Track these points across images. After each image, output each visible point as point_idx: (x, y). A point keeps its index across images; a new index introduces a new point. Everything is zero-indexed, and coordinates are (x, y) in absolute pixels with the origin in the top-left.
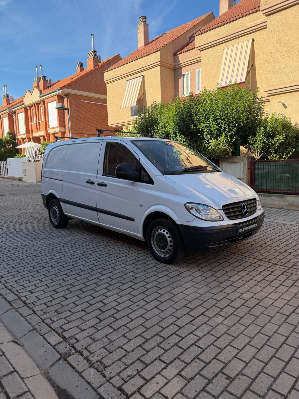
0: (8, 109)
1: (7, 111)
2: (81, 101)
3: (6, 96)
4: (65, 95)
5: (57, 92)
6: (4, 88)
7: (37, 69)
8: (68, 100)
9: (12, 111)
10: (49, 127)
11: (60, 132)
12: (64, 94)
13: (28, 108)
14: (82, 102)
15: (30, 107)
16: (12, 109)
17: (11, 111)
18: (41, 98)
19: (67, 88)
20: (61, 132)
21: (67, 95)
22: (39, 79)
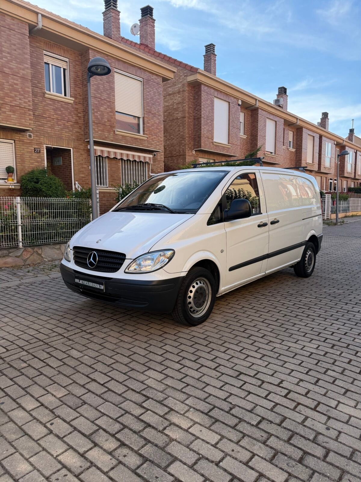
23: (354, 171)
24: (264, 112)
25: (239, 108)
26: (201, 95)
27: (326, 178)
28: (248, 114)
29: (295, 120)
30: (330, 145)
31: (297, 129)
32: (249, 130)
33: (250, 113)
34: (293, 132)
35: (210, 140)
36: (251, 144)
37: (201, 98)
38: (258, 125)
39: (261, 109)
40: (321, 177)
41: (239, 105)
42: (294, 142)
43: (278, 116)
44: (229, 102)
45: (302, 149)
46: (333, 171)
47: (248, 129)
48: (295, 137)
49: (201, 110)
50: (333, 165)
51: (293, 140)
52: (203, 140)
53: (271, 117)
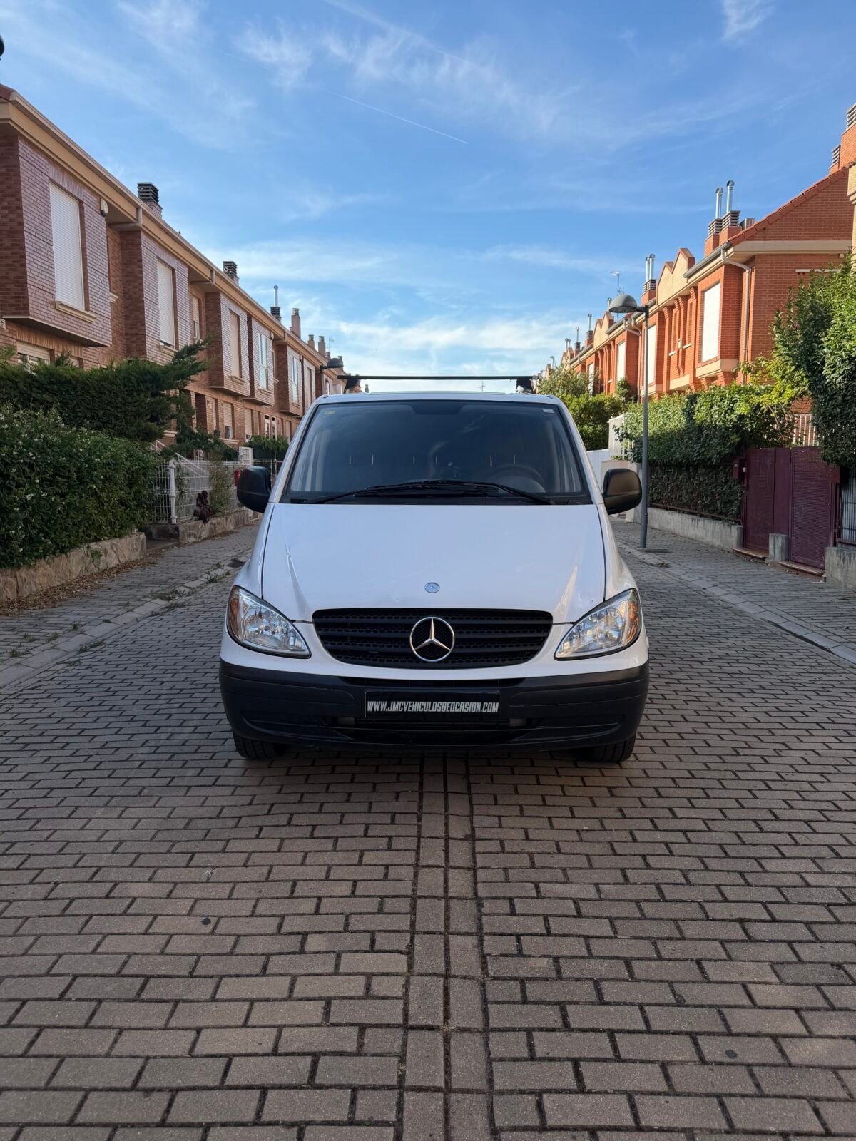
0: (627, 320)
1: (623, 326)
2: (798, 270)
3: (649, 284)
4: (745, 263)
5: (721, 258)
6: (649, 263)
7: (720, 195)
8: (753, 274)
9: (635, 324)
10: (700, 361)
11: (722, 374)
12: (744, 260)
13: (665, 310)
14: (799, 273)
15: (671, 308)
16: (635, 319)
17: (632, 324)
18: (690, 280)
19: (752, 238)
20: (725, 373)
21: (750, 261)
22: (719, 223)
23: (301, 402)
24: (152, 243)
25: (103, 219)
26: (17, 166)
27: (259, 413)
28: (114, 240)
29: (208, 273)
30: (264, 338)
31: (207, 295)
32: (120, 283)
33: (118, 240)
34: (199, 300)
35: (48, 297)
36: (127, 317)
37: (18, 175)
38: (141, 272)
39: (145, 232)
40: (252, 411)
41: (102, 213)
42: (203, 324)
43: (178, 258)
44: (81, 202)
45: (221, 342)
46: (271, 400)
47: (118, 279)
48: (203, 312)
49: (20, 208)
50: (272, 386)
51: (200, 321)
52: (32, 293)
53: (165, 257)
